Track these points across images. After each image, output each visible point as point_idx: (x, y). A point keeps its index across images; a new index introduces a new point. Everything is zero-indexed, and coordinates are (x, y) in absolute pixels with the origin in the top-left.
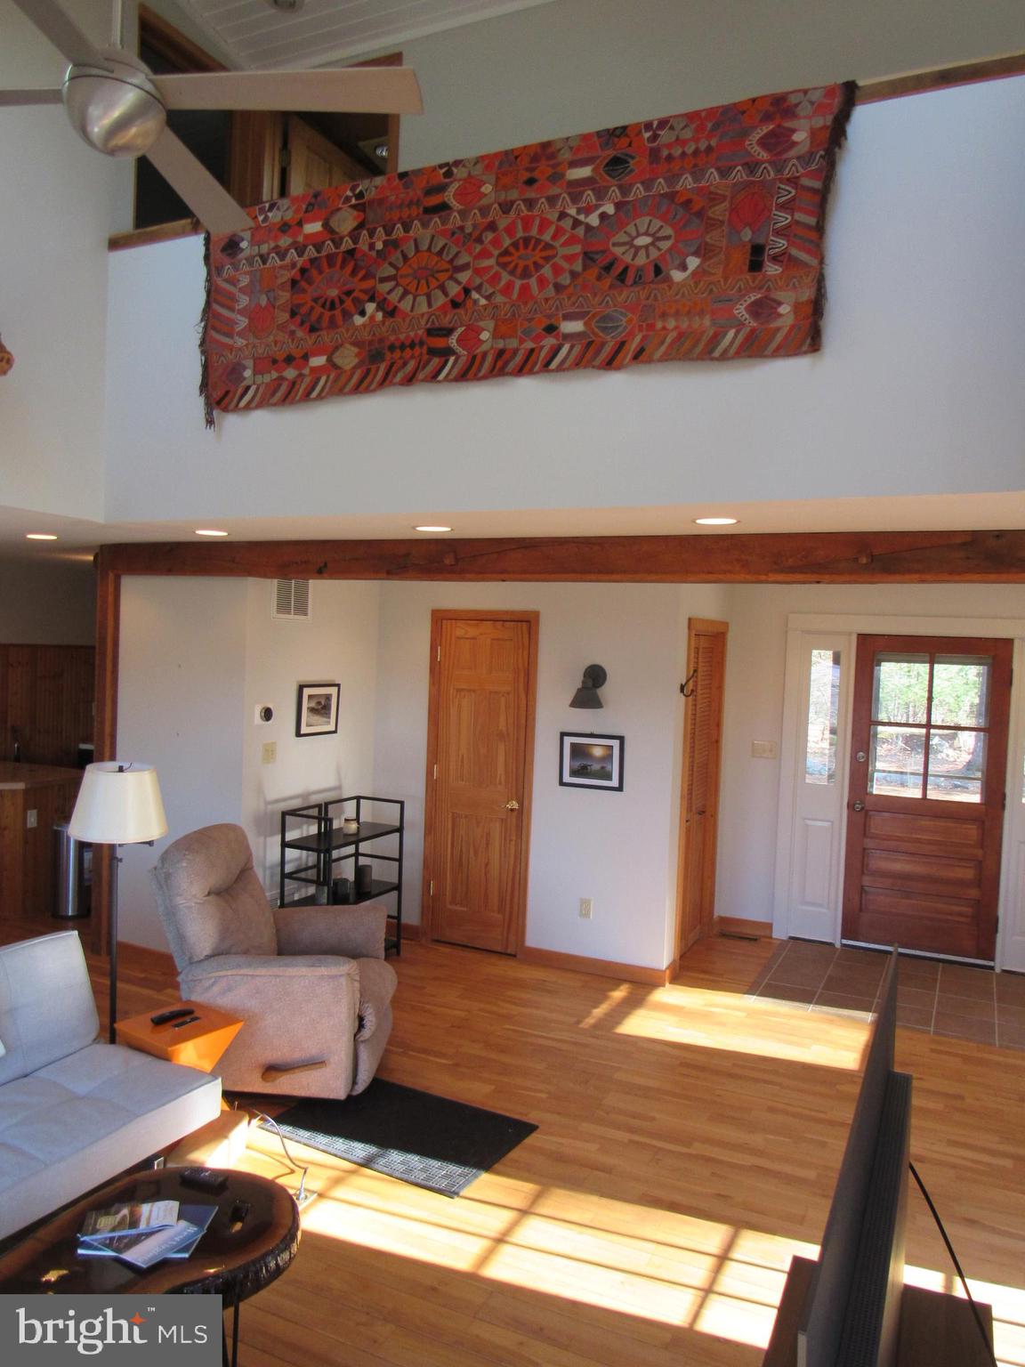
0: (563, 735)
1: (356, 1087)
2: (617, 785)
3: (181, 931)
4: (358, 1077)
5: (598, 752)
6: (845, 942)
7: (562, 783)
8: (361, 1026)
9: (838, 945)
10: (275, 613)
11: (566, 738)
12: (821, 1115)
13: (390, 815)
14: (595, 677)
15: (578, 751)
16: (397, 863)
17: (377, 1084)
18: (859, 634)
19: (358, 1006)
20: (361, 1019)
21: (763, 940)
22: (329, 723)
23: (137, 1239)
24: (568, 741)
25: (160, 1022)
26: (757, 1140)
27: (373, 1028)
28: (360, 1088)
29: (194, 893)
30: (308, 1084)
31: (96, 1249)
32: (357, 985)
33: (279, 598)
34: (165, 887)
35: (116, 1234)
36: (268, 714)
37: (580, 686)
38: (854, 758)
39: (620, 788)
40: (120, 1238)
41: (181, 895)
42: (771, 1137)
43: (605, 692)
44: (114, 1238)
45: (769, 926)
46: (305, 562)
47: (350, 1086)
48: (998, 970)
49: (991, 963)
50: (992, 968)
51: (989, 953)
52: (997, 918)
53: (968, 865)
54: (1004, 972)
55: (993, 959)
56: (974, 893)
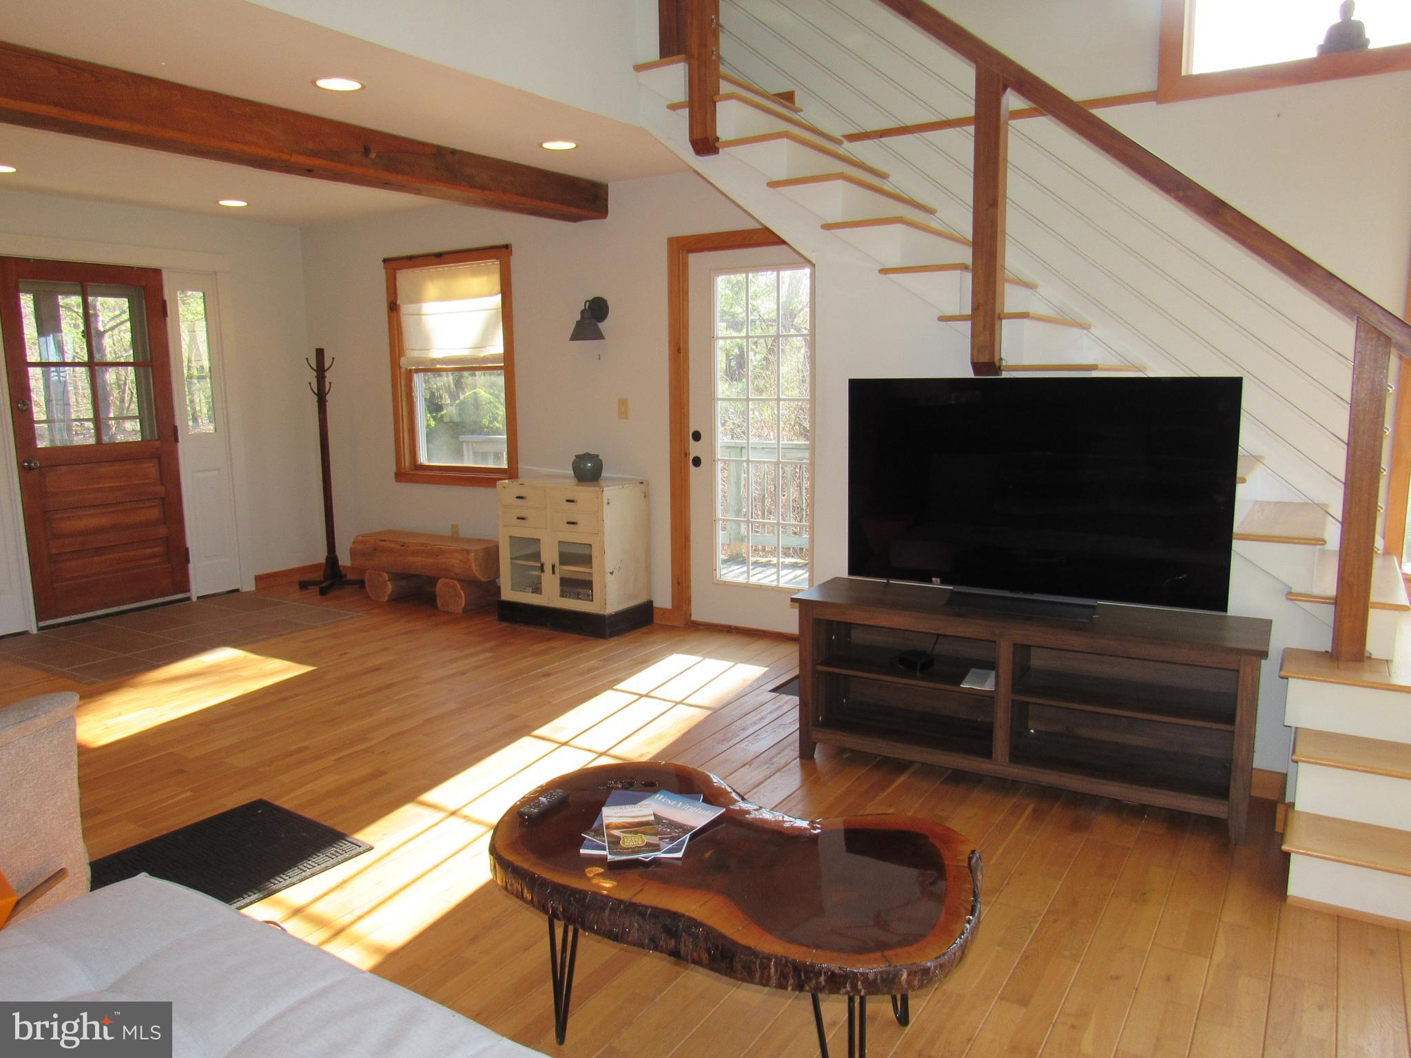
6: (40, 624)
9: (34, 631)
38: (15, 408)
48: (194, 599)
49: (187, 595)
50: (188, 599)
51: (184, 585)
52: (187, 550)
53: (153, 504)
54: (199, 598)
55: (188, 590)
56: (162, 531)
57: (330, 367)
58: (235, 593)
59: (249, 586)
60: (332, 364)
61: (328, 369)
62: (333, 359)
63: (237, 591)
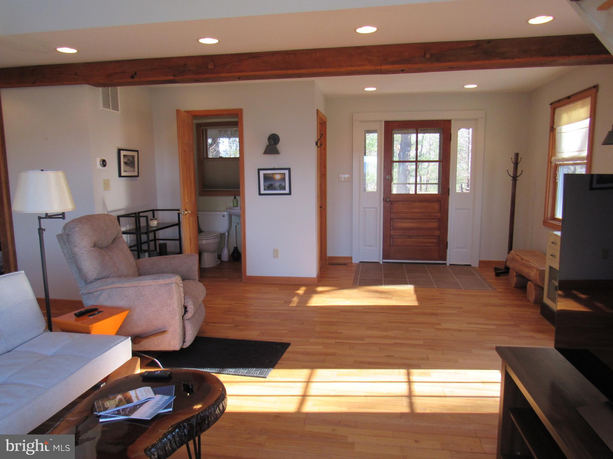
0: (259, 170)
1: (185, 344)
2: (288, 192)
3: (78, 266)
4: (186, 338)
5: (278, 177)
6: (384, 261)
7: (260, 194)
8: (186, 311)
9: (381, 263)
10: (102, 107)
11: (261, 172)
12: (412, 321)
13: (172, 217)
14: (274, 139)
15: (266, 177)
16: (178, 242)
17: (198, 340)
18: (385, 121)
19: (183, 300)
20: (185, 307)
21: (348, 264)
22: (134, 171)
23: (135, 408)
24: (262, 173)
25: (79, 315)
26: (391, 333)
27: (193, 312)
28: (188, 344)
29: (84, 245)
30: (158, 343)
31: (110, 417)
32: (182, 289)
33: (104, 99)
34: (67, 243)
35: (120, 408)
36: (104, 163)
37: (268, 144)
38: (385, 178)
39: (290, 194)
40: (123, 410)
41: (77, 247)
42: (396, 332)
43: (280, 146)
44: (119, 410)
45: (351, 258)
46: (123, 72)
47: (182, 344)
48: (448, 264)
49: (445, 262)
50: (445, 264)
51: (444, 258)
52: (447, 242)
53: (435, 221)
54: (451, 265)
55: (446, 260)
56: (437, 233)
57: (520, 175)
58: (469, 267)
59: (475, 264)
60: (521, 173)
61: (519, 176)
62: (522, 171)
63: (470, 265)
